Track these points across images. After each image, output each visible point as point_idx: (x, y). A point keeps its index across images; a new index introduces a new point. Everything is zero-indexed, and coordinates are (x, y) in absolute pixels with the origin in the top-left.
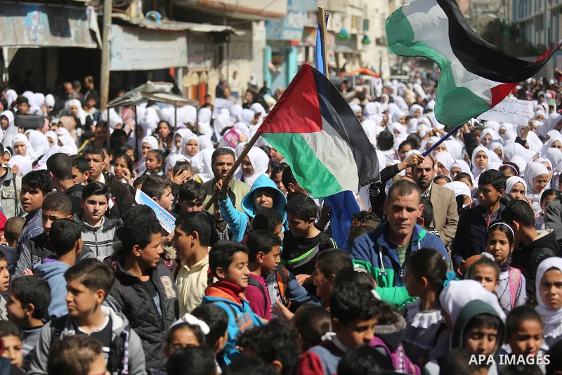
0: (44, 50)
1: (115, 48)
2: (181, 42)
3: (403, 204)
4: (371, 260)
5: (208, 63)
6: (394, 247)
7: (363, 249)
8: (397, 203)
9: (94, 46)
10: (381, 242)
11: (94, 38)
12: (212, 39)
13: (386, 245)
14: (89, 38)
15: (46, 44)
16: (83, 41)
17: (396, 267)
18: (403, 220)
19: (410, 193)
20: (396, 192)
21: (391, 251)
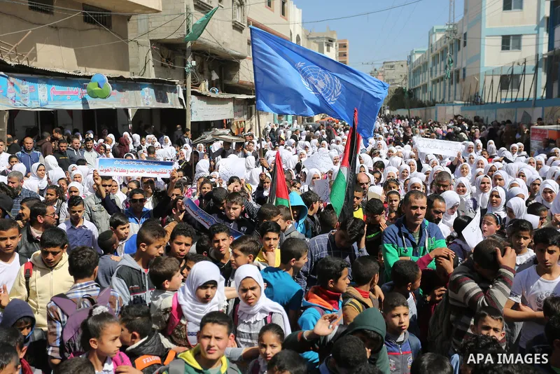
0: (152, 110)
1: (193, 108)
2: (231, 104)
3: (418, 205)
4: (397, 243)
5: (245, 117)
6: (412, 233)
7: (392, 237)
8: (413, 205)
9: (182, 108)
10: (404, 230)
11: (182, 103)
12: (247, 103)
13: (406, 231)
14: (178, 103)
15: (154, 106)
16: (176, 105)
17: (414, 245)
18: (419, 215)
19: (422, 198)
20: (412, 197)
21: (410, 235)
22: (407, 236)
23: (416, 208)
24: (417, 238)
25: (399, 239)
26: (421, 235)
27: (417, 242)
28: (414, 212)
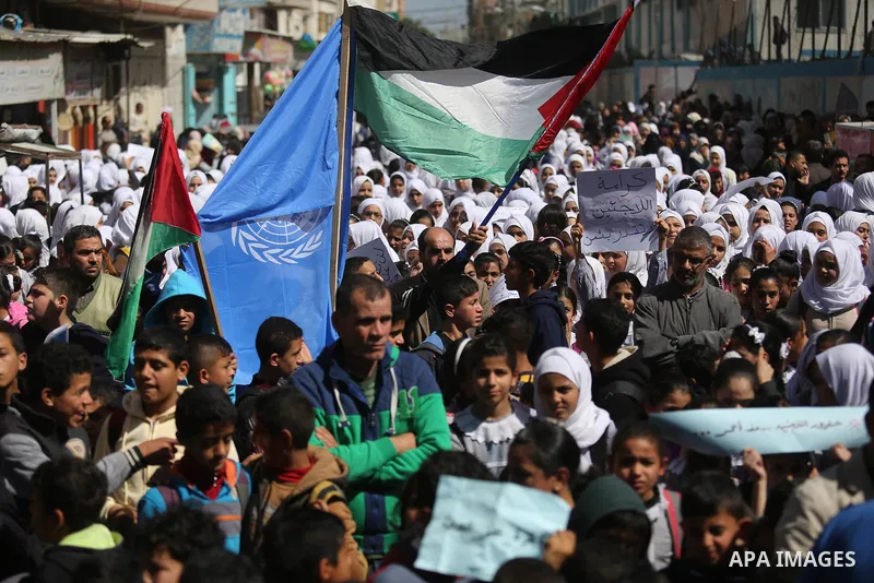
2: (55, 62)
3: (375, 315)
4: (323, 405)
5: (97, 93)
6: (357, 380)
7: (310, 390)
8: (364, 314)
10: (337, 373)
12: (103, 55)
13: (343, 376)
17: (363, 410)
18: (378, 338)
19: (383, 295)
20: (359, 295)
21: (352, 385)
22: (344, 389)
23: (370, 321)
24: (372, 392)
25: (327, 394)
26: (379, 385)
27: (371, 400)
28: (365, 330)
